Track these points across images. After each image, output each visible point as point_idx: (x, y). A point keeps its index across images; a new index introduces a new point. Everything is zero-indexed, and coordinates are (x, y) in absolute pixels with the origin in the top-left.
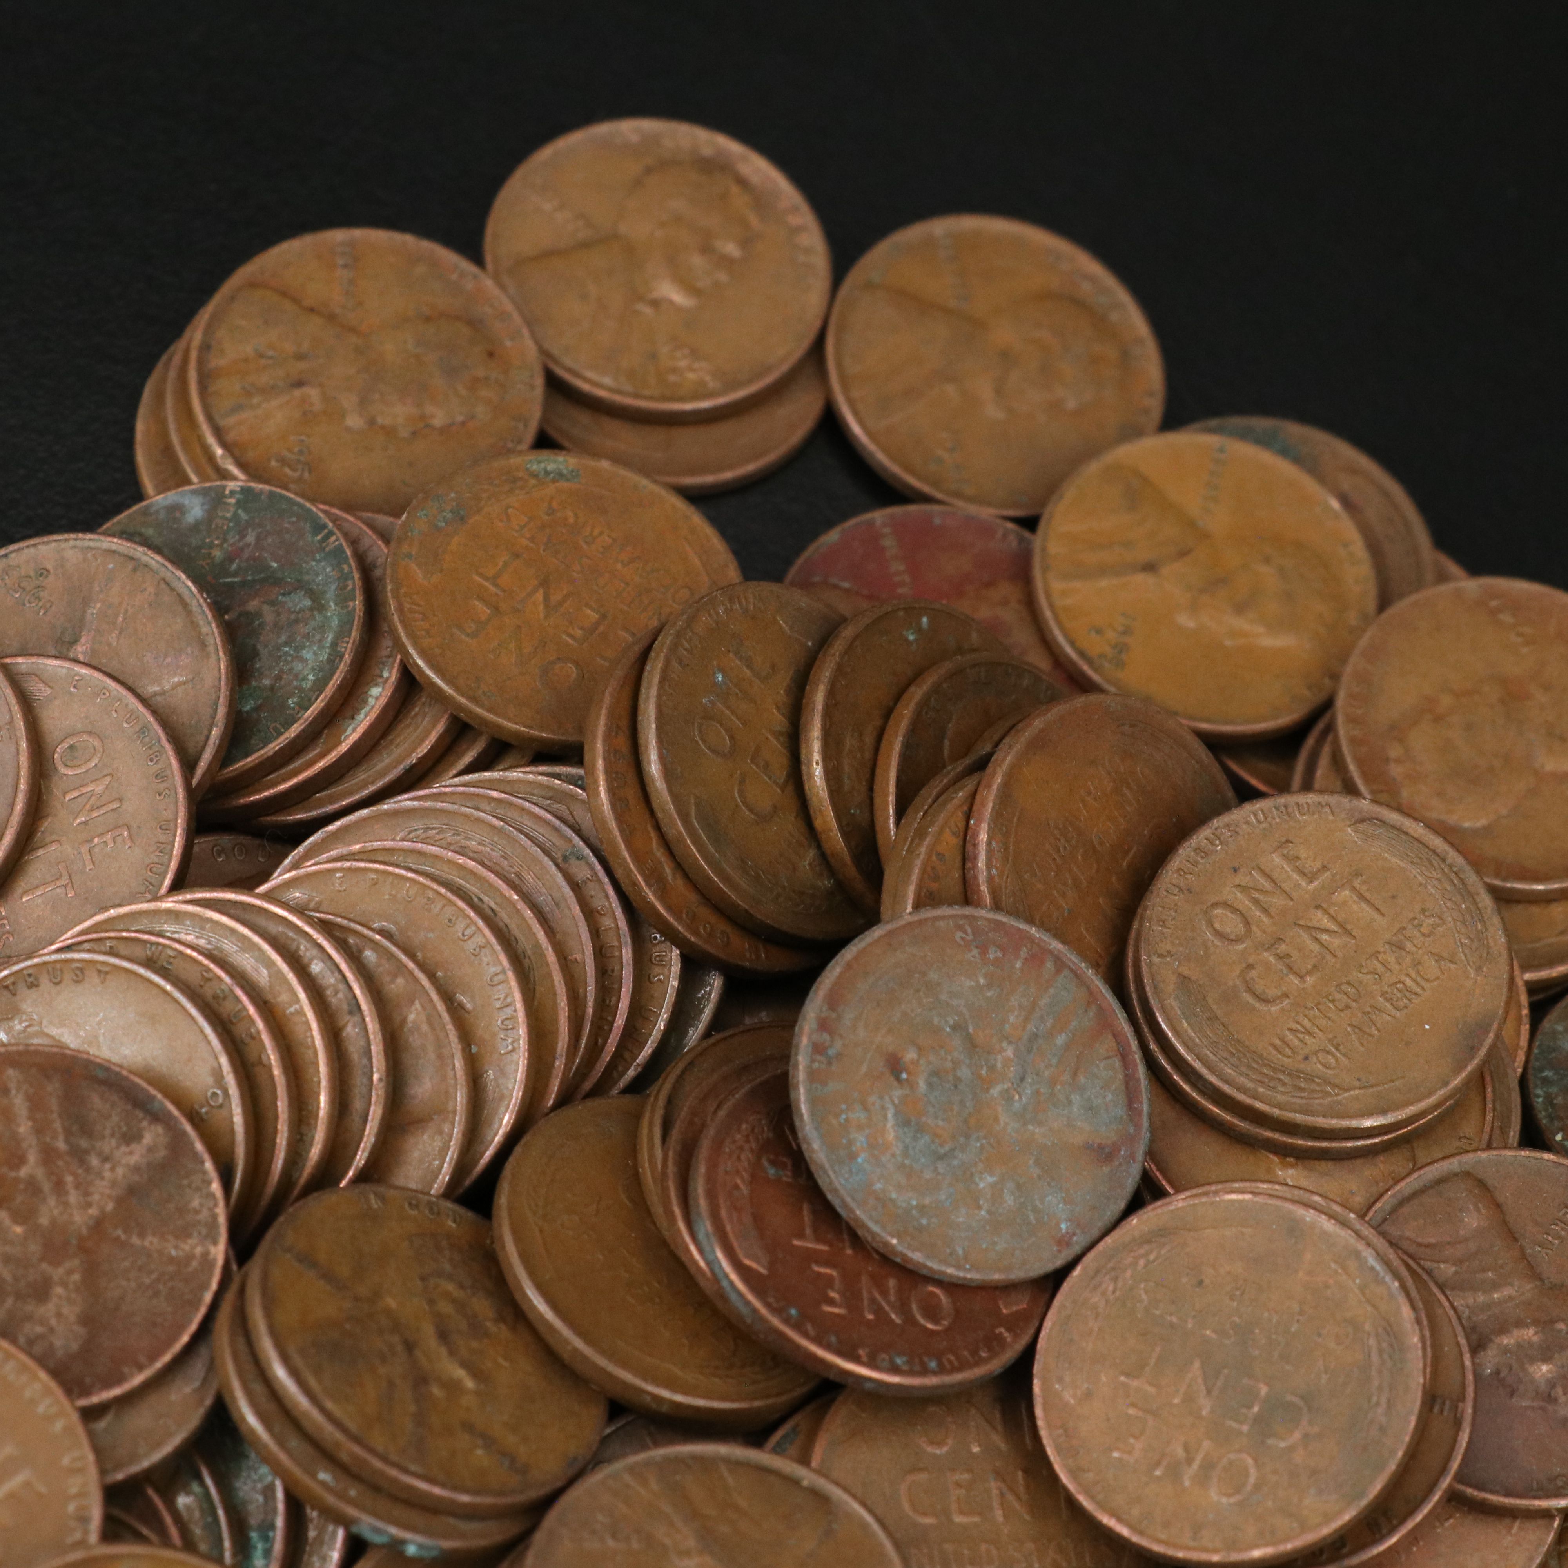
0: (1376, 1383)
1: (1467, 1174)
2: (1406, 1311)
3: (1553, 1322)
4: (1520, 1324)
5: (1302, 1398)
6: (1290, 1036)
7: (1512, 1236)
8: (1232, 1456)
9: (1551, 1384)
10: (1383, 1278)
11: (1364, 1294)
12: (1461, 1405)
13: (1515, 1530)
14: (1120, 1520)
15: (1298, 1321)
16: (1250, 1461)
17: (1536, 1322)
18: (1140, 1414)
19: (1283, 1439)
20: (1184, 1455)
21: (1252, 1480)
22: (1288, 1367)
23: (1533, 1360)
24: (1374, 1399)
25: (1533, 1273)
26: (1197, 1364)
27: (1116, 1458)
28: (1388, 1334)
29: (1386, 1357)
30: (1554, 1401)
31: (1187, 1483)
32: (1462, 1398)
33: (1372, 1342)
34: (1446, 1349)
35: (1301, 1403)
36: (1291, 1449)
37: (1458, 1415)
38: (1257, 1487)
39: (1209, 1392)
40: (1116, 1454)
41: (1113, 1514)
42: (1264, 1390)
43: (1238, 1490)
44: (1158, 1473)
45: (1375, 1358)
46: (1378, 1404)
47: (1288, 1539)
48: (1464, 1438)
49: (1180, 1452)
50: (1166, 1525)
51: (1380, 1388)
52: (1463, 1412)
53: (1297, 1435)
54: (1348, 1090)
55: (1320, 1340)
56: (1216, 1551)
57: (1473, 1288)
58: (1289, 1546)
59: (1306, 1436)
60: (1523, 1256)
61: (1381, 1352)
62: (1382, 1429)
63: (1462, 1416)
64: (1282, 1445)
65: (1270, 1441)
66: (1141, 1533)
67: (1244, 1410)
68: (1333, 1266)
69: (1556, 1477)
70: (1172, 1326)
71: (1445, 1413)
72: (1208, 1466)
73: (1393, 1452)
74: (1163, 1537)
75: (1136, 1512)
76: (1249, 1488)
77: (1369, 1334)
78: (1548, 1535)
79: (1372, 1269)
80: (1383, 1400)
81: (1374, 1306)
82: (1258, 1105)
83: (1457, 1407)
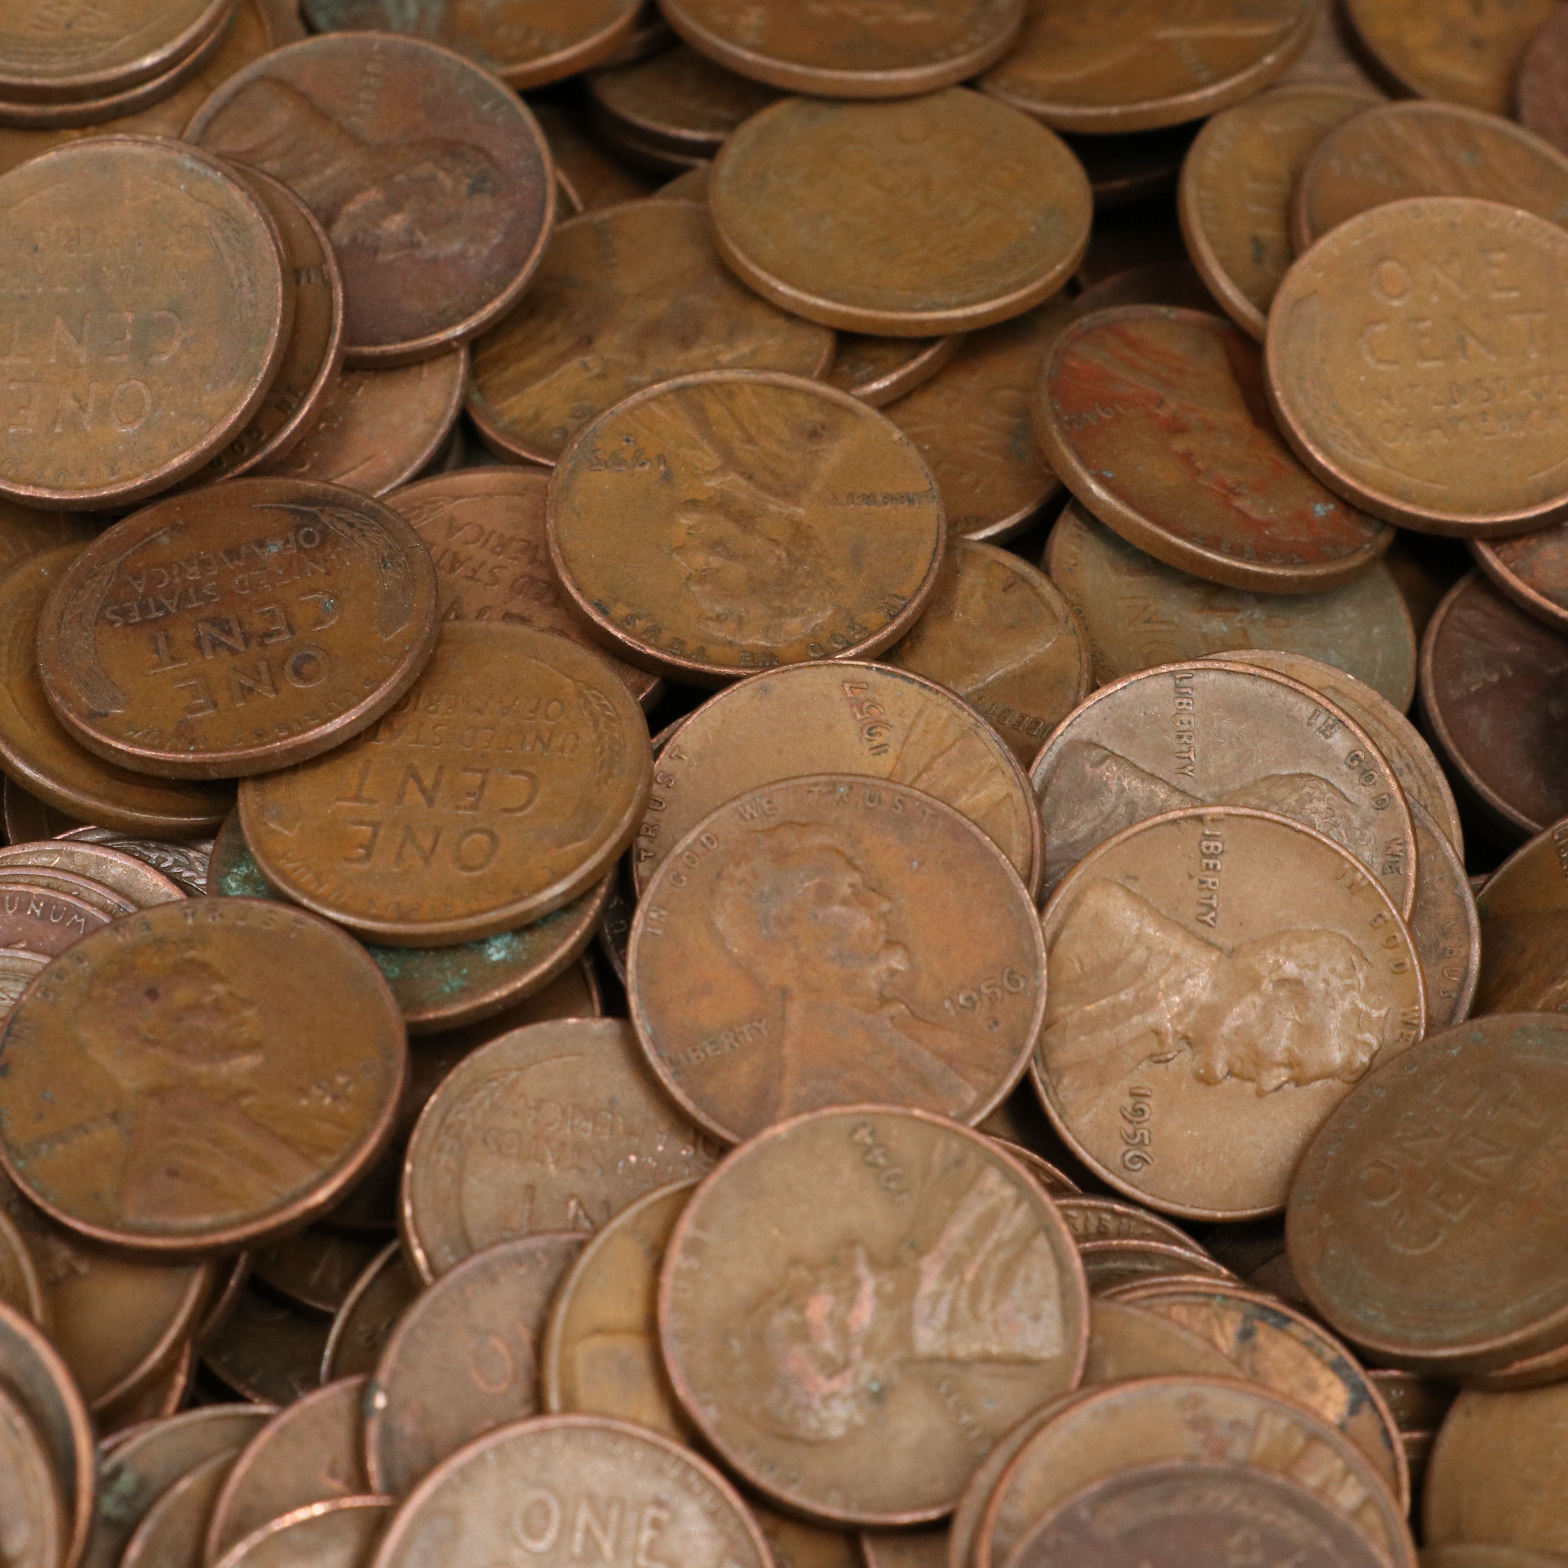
0: (232, 267)
1: (262, 78)
2: (237, 195)
3: (390, 177)
4: (359, 189)
5: (169, 310)
6: (46, 13)
7: (323, 116)
8: (122, 387)
9: (410, 232)
10: (205, 174)
11: (192, 196)
12: (324, 266)
13: (425, 375)
14: (36, 486)
15: (139, 244)
16: (140, 384)
17: (375, 182)
18: (22, 385)
19: (164, 353)
20: (77, 405)
21: (148, 401)
22: (146, 289)
23: (384, 216)
24: (236, 283)
25: (357, 141)
26: (59, 321)
27: (13, 434)
28: (228, 221)
29: (233, 241)
30: (416, 245)
31: (89, 428)
32: (324, 260)
33: (216, 234)
34: (293, 224)
35: (170, 315)
36: (175, 359)
37: (326, 277)
38: (155, 405)
39: (79, 341)
40: (12, 430)
41: (27, 483)
42: (129, 317)
43: (139, 415)
44: (58, 430)
45: (223, 246)
46: (241, 285)
47: (201, 437)
48: (339, 296)
49: (72, 404)
50: (82, 473)
51: (238, 271)
52: (328, 272)
53: (176, 344)
54: (117, 39)
55: (167, 253)
56: (137, 476)
57: (304, 173)
58: (204, 444)
59: (184, 341)
60: (342, 130)
61: (227, 240)
62: (253, 306)
63: (330, 277)
64: (165, 358)
65: (154, 360)
66: (61, 489)
67: (117, 343)
68: (155, 183)
69: (445, 311)
70: (23, 297)
71: (313, 280)
72: (103, 406)
73: (271, 322)
74: (83, 483)
75: (49, 472)
76: (148, 408)
77: (209, 228)
78: (458, 368)
79: (192, 170)
80: (245, 279)
81: (206, 203)
82: (37, 81)
83: (322, 270)
